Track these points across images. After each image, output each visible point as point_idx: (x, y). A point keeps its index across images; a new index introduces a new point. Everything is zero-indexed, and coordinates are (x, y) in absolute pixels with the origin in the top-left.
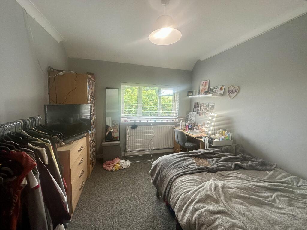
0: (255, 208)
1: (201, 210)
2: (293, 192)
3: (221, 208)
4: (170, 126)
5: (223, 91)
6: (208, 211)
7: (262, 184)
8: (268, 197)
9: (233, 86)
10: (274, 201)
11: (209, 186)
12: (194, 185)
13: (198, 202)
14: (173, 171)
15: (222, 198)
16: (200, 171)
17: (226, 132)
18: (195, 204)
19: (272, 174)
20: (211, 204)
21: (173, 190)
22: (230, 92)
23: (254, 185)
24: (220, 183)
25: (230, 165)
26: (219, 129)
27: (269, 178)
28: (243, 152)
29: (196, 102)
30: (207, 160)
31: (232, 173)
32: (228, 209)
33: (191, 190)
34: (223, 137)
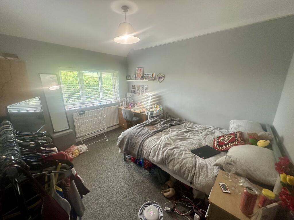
0: (185, 141)
1: (167, 150)
2: (194, 131)
3: (174, 146)
4: (115, 106)
5: (154, 77)
6: (170, 149)
7: (183, 131)
8: (187, 136)
9: (160, 74)
10: (189, 136)
11: (164, 139)
12: (156, 141)
13: (163, 148)
14: (140, 138)
15: (172, 142)
16: (155, 133)
17: (159, 105)
18: (162, 149)
19: (185, 125)
20: (169, 146)
21: (145, 148)
22: (159, 78)
23: (181, 132)
24: (168, 136)
25: (167, 126)
26: (154, 104)
27: (184, 127)
28: (170, 116)
29: (133, 85)
30: (154, 126)
31: (170, 129)
32: (176, 145)
33: (157, 144)
34: (158, 109)
